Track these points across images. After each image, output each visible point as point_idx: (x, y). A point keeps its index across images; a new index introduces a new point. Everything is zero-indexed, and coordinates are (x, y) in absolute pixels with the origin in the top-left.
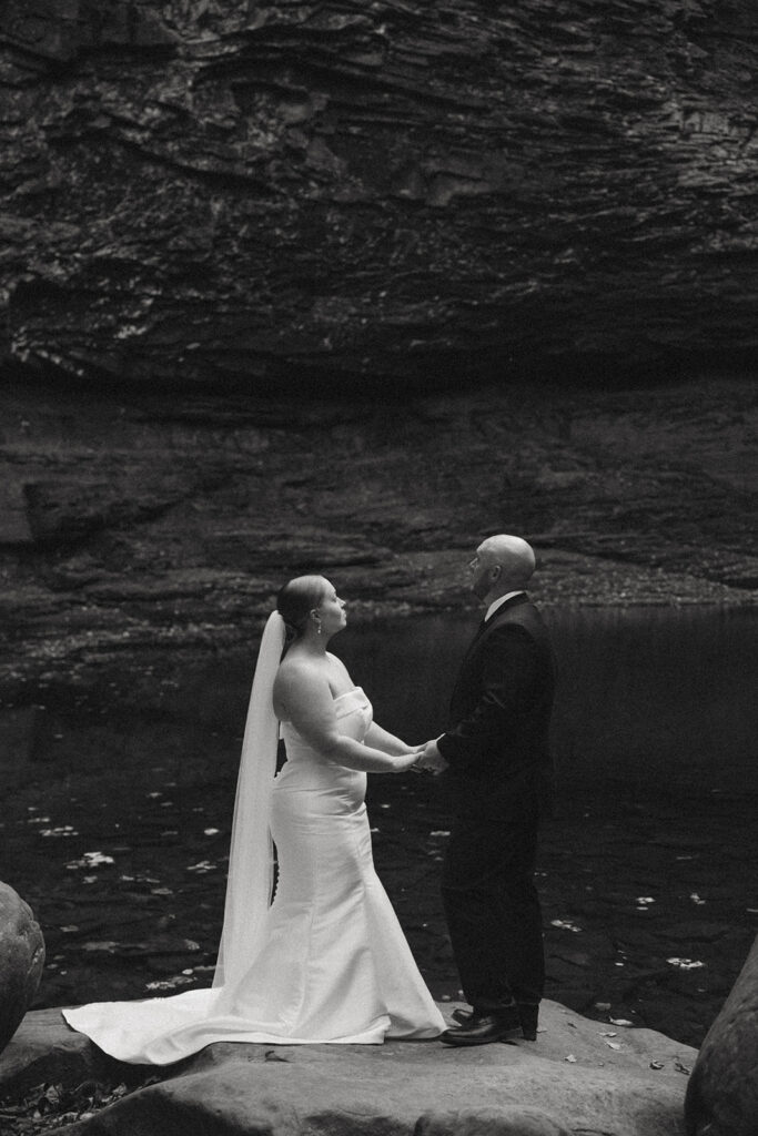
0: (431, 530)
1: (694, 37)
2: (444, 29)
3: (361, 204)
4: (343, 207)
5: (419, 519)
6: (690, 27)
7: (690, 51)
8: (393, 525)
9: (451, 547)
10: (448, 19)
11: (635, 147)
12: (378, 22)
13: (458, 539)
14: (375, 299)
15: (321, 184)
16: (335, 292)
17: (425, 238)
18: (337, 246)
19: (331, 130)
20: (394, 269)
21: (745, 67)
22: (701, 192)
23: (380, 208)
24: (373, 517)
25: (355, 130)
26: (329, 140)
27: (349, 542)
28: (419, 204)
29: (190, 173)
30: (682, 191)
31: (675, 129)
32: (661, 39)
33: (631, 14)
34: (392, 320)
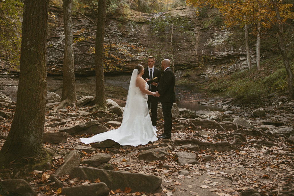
0: (89, 93)
1: (121, 37)
2: (91, 35)
3: (81, 54)
4: (79, 54)
5: (87, 92)
6: (120, 36)
7: (120, 38)
8: (84, 93)
9: (91, 95)
10: (92, 34)
11: (114, 49)
12: (84, 34)
13: (92, 94)
14: (82, 65)
15: (76, 52)
16: (77, 64)
17: (88, 58)
18: (78, 59)
19: (78, 46)
20: (85, 62)
21: (127, 40)
22: (122, 54)
23: (83, 55)
24: (81, 92)
25: (80, 46)
26: (77, 47)
27: (79, 94)
28: (88, 54)
29: (61, 51)
30: (119, 54)
31: (118, 47)
32: (117, 37)
33: (113, 34)
34: (84, 68)
